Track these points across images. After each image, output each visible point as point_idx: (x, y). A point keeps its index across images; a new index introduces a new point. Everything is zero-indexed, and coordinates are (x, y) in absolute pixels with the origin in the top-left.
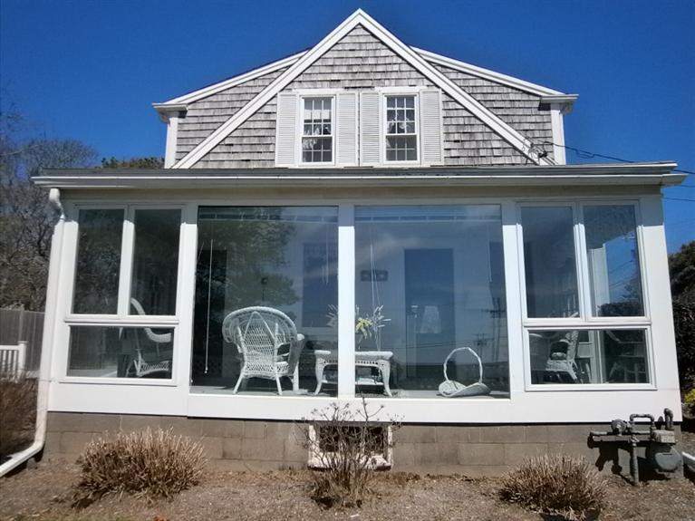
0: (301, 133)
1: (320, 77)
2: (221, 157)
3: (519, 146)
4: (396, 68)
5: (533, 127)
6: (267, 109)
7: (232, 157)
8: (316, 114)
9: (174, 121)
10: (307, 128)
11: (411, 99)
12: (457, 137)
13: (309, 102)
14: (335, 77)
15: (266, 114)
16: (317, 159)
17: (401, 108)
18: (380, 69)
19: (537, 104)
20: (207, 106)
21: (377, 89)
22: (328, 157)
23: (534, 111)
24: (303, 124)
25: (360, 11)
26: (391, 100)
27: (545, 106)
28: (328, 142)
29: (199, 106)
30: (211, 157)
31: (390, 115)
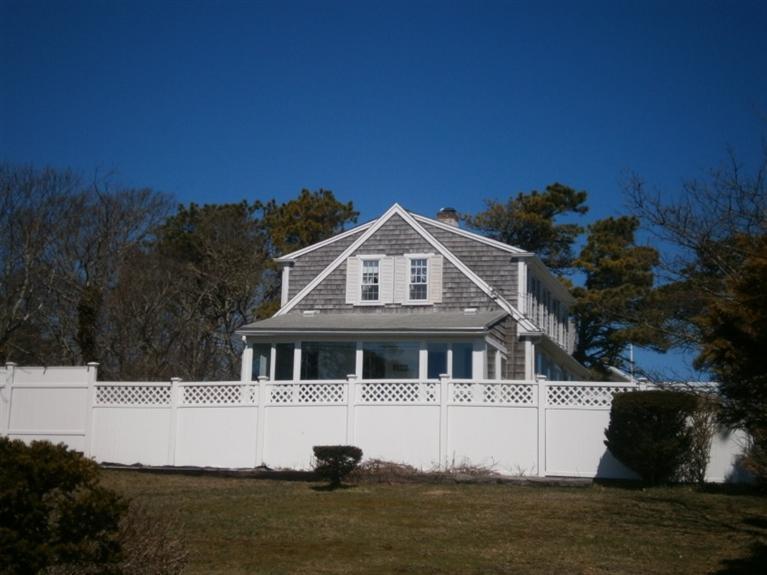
0: (361, 282)
1: (373, 248)
2: (315, 297)
3: (486, 291)
4: (417, 241)
5: (506, 273)
6: (341, 268)
7: (321, 297)
8: (371, 270)
9: (287, 270)
10: (365, 279)
11: (424, 261)
12: (450, 285)
13: (366, 263)
14: (381, 247)
15: (341, 271)
16: (370, 298)
17: (419, 268)
18: (408, 242)
19: (509, 259)
20: (307, 259)
21: (405, 255)
22: (376, 298)
23: (508, 263)
24: (362, 276)
25: (396, 204)
26: (413, 262)
27: (515, 260)
28: (376, 289)
29: (303, 259)
30: (310, 297)
31: (413, 270)
